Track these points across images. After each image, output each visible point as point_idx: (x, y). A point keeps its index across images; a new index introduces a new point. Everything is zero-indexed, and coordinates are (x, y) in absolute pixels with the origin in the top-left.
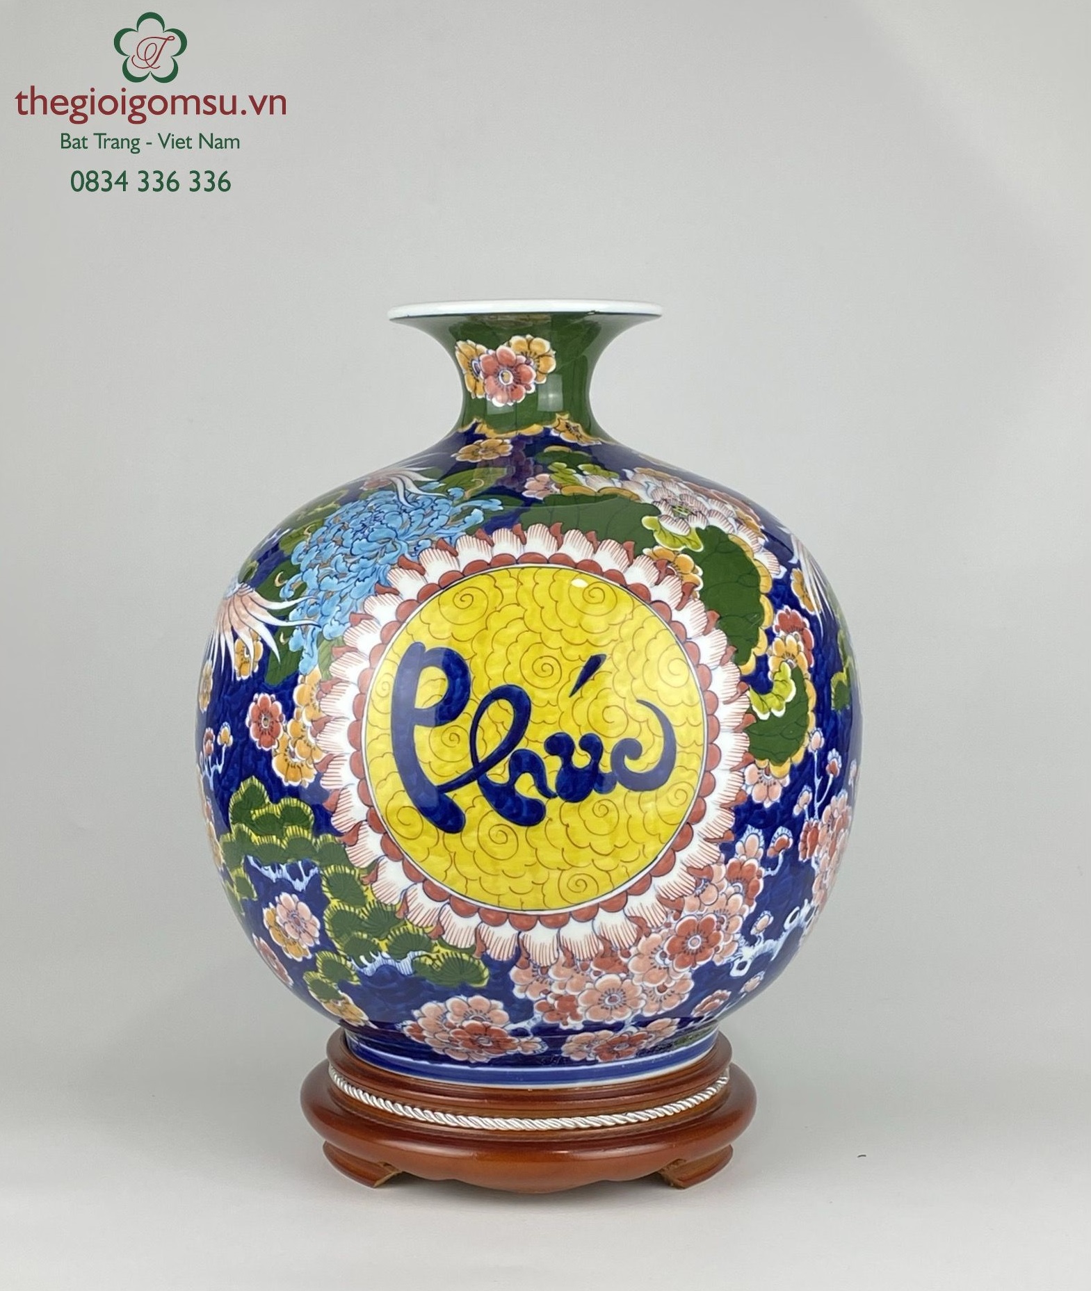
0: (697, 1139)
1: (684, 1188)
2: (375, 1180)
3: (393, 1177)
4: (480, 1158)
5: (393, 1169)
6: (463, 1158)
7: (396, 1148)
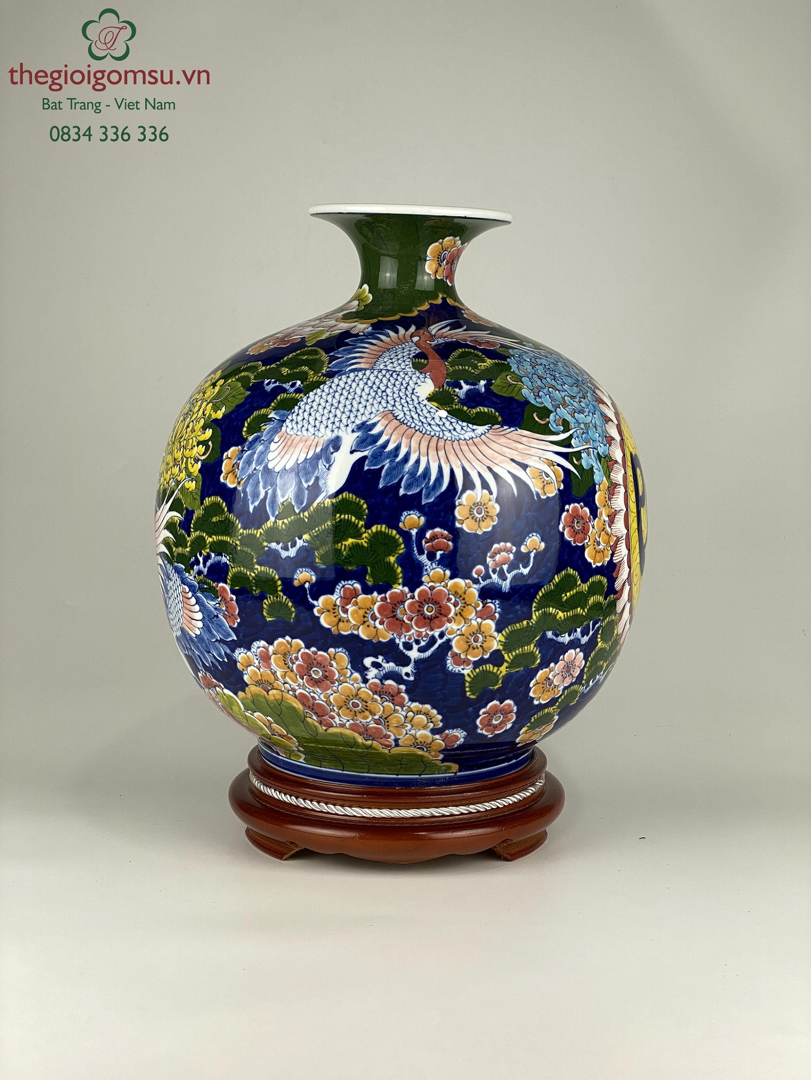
0: (520, 825)
1: (511, 861)
2: (283, 855)
3: (297, 852)
4: (361, 838)
5: (297, 846)
6: (348, 838)
7: (299, 831)
